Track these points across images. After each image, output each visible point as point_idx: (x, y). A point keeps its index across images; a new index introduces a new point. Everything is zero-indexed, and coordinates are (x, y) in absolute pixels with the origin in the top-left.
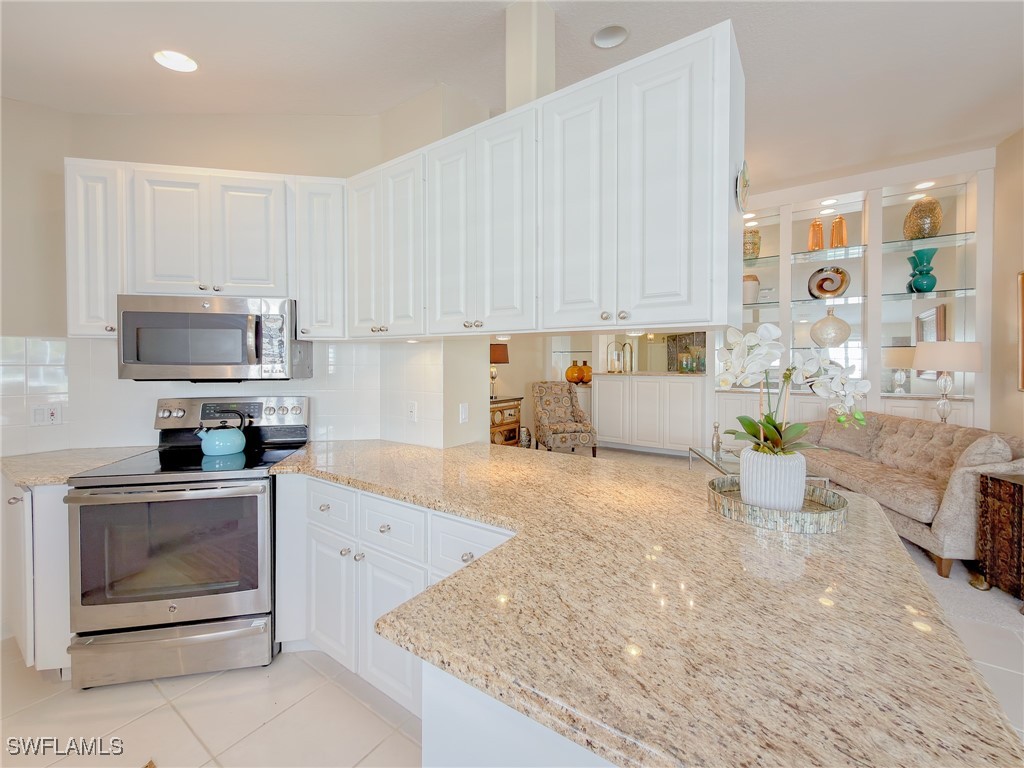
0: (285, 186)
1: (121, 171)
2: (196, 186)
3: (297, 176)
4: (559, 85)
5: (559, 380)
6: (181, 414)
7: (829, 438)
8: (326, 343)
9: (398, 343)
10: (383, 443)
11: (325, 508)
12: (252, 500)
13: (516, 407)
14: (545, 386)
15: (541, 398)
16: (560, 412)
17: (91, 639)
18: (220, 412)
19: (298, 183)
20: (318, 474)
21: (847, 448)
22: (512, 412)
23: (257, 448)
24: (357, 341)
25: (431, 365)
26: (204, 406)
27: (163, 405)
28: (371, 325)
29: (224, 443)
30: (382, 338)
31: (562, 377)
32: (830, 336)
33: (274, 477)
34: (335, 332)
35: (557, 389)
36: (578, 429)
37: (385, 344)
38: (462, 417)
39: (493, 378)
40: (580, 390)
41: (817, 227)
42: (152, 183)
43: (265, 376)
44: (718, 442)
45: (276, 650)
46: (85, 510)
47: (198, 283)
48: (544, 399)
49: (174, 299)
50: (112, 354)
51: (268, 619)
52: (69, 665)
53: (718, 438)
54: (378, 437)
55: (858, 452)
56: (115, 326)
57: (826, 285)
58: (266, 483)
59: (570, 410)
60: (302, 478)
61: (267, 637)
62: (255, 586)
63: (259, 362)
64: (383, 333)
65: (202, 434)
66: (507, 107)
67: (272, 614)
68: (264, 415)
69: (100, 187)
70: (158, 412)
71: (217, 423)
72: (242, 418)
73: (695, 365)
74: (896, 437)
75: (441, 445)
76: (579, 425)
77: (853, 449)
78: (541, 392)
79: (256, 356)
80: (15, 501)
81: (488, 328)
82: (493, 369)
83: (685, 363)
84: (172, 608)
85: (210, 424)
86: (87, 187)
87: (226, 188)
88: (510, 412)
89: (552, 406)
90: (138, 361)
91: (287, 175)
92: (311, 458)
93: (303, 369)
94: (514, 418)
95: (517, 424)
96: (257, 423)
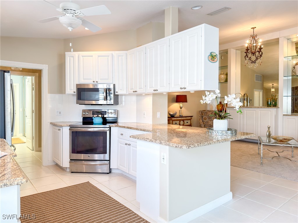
0: (112, 54)
1: (76, 54)
2: (92, 56)
3: (115, 52)
4: (179, 31)
5: (214, 110)
6: (88, 113)
8: (122, 95)
9: (140, 95)
10: (137, 123)
11: (122, 134)
12: (106, 132)
13: (190, 119)
14: (204, 112)
15: (202, 117)
17: (73, 161)
18: (98, 113)
19: (115, 53)
20: (120, 127)
22: (189, 121)
23: (105, 122)
24: (130, 95)
25: (149, 101)
26: (93, 112)
27: (84, 111)
28: (133, 90)
29: (98, 120)
33: (110, 127)
34: (124, 92)
35: (209, 114)
37: (137, 95)
39: (181, 108)
42: (82, 56)
43: (108, 104)
44: (269, 134)
45: (110, 170)
46: (72, 132)
47: (93, 80)
48: (204, 117)
49: (84, 85)
50: (75, 98)
51: (109, 162)
52: (69, 167)
53: (269, 132)
54: (136, 122)
56: (76, 92)
58: (108, 128)
60: (117, 128)
61: (108, 166)
62: (106, 153)
63: (107, 100)
64: (136, 92)
65: (93, 118)
66: (165, 36)
67: (109, 160)
68: (107, 114)
69: (72, 58)
70: (82, 113)
71: (97, 116)
72: (102, 115)
75: (152, 123)
78: (202, 114)
79: (106, 98)
80: (59, 130)
81: (159, 91)
82: (181, 104)
83: (269, 102)
84: (89, 156)
85: (95, 116)
86: (70, 59)
87: (99, 56)
88: (187, 121)
89: (207, 120)
90: (80, 99)
91: (113, 52)
92: (120, 125)
93: (116, 102)
94: (189, 124)
95: (190, 125)
96: (105, 116)
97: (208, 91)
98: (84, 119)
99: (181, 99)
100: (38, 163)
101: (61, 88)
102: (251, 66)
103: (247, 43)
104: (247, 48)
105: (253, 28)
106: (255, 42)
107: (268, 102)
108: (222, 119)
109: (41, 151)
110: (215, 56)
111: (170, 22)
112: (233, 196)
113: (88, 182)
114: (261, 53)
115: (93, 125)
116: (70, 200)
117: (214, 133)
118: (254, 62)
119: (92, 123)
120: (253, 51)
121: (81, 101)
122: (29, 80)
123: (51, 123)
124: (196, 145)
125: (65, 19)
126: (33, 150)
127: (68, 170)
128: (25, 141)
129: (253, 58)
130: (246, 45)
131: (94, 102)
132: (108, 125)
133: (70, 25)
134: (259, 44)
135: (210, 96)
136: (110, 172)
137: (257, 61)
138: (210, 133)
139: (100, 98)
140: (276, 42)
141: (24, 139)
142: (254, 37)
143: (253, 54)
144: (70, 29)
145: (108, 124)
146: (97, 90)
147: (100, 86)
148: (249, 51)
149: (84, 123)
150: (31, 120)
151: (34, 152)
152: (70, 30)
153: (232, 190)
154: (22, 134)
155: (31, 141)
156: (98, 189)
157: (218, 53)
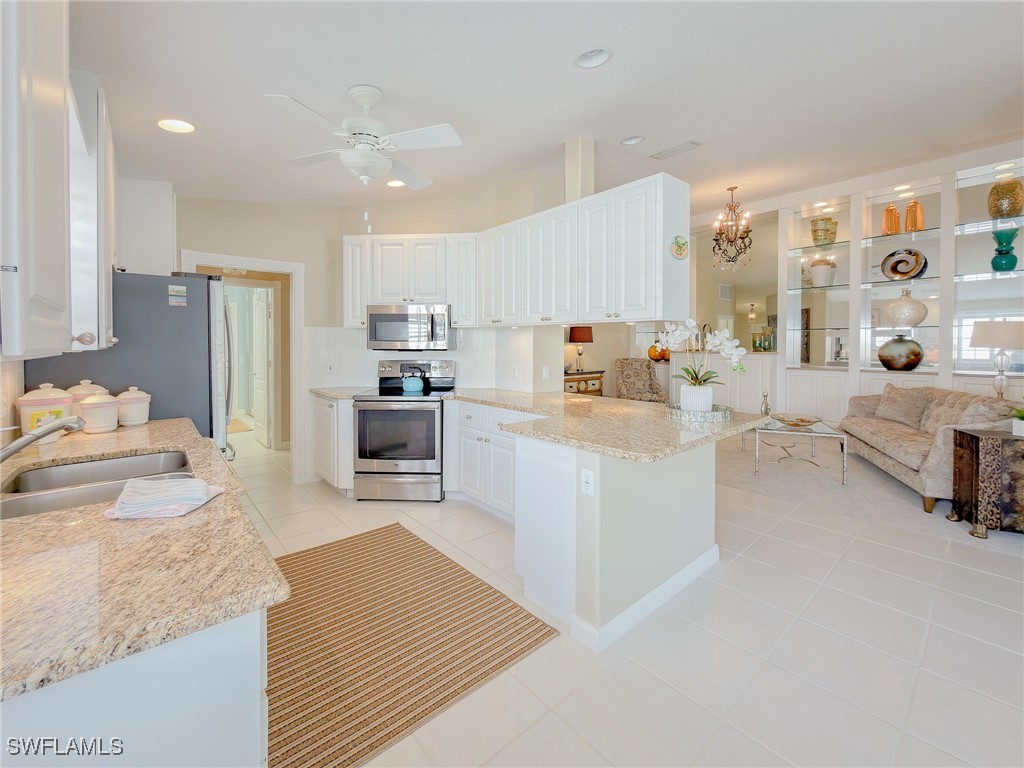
0: (446, 240)
1: (367, 240)
2: (401, 245)
3: (452, 234)
5: (641, 357)
6: (390, 369)
7: (882, 410)
9: (507, 328)
10: (497, 390)
11: (469, 417)
12: (432, 412)
13: (598, 378)
14: (626, 362)
15: (623, 372)
16: (639, 384)
17: (361, 475)
18: (413, 367)
19: (452, 238)
20: (465, 400)
21: (898, 419)
22: (597, 382)
23: (427, 388)
24: (484, 328)
25: (525, 342)
26: (401, 365)
27: (382, 364)
28: (492, 319)
29: (413, 384)
30: (499, 327)
31: (645, 355)
32: (903, 316)
33: (442, 400)
34: (470, 323)
35: (637, 365)
36: (653, 399)
37: (498, 329)
38: (545, 374)
39: (579, 354)
40: (659, 367)
41: (890, 212)
42: (381, 245)
43: (436, 348)
44: (766, 409)
45: (443, 494)
46: (360, 412)
47: (402, 297)
48: (625, 373)
50: (364, 336)
51: (439, 476)
52: (352, 487)
53: (767, 405)
54: (494, 387)
55: (908, 422)
56: (366, 322)
57: (901, 267)
58: (439, 404)
59: (649, 383)
60: (456, 402)
61: (439, 485)
62: (434, 457)
63: (433, 340)
64: (498, 323)
65: (403, 379)
66: (567, 200)
67: (441, 474)
68: (431, 370)
69: (358, 249)
70: (379, 368)
71: (410, 374)
72: (421, 371)
73: (767, 343)
74: (941, 409)
75: (532, 391)
76: (655, 395)
77: (902, 419)
78: (622, 367)
79: (432, 336)
80: (331, 406)
81: (554, 321)
82: (580, 347)
83: (758, 342)
84: (396, 465)
85: (407, 374)
86: (353, 250)
87: (417, 244)
88: (593, 382)
89: (632, 379)
90: (376, 339)
91: (447, 235)
92: (458, 394)
93: (452, 345)
94: (597, 387)
95: (599, 392)
96: (427, 375)
97: (671, 322)
98: (383, 380)
99: (577, 334)
100: (280, 477)
101: (332, 315)
102: (725, 267)
103: (719, 219)
104: (720, 230)
105: (731, 189)
106: (734, 217)
107: (754, 343)
108: (700, 384)
109: (288, 449)
110: (683, 244)
111: (577, 169)
112: (721, 554)
113: (398, 524)
114: (747, 241)
115: (401, 395)
116: (361, 572)
117: (686, 418)
118: (733, 260)
119: (399, 391)
120: (732, 236)
121: (376, 344)
122: (261, 298)
123: (311, 391)
124: (668, 451)
125: (354, 156)
126: (270, 448)
127: (350, 495)
128: (252, 427)
129: (732, 251)
130: (717, 225)
131: (399, 345)
132: (434, 396)
133: (365, 170)
134: (743, 222)
135: (677, 333)
136: (443, 499)
137: (740, 258)
138: (675, 417)
139: (410, 335)
140: (772, 219)
141: (251, 423)
142: (732, 208)
143: (731, 242)
144: (365, 179)
145: (433, 393)
146: (403, 318)
147: (412, 310)
148: (724, 236)
149: (384, 391)
150: (265, 382)
151: (271, 451)
152: (365, 183)
153: (718, 540)
154: (243, 411)
155: (265, 428)
156: (422, 541)
157: (688, 238)
